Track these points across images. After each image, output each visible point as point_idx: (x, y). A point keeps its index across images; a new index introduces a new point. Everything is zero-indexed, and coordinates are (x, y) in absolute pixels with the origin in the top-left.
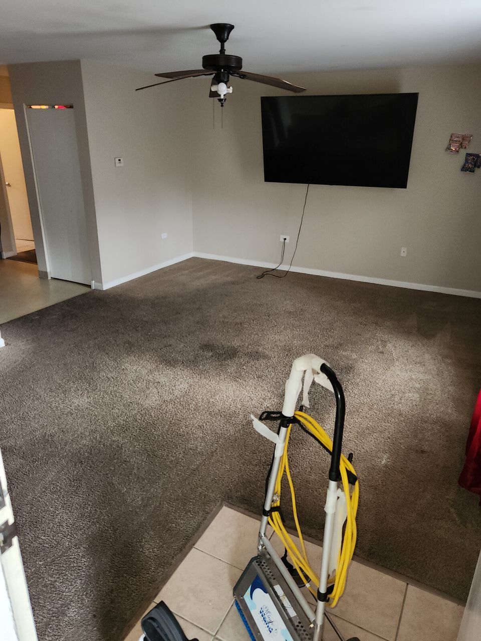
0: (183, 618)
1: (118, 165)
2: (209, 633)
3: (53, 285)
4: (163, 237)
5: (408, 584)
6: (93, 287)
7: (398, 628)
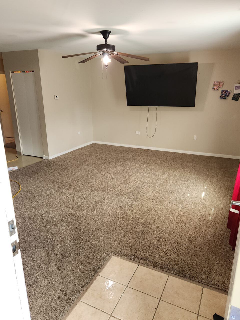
0: (95, 308)
1: (56, 99)
2: (108, 314)
3: (24, 158)
4: (78, 134)
5: (203, 287)
6: (44, 158)
7: (199, 307)
